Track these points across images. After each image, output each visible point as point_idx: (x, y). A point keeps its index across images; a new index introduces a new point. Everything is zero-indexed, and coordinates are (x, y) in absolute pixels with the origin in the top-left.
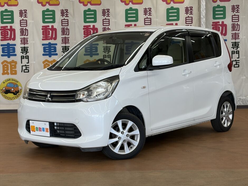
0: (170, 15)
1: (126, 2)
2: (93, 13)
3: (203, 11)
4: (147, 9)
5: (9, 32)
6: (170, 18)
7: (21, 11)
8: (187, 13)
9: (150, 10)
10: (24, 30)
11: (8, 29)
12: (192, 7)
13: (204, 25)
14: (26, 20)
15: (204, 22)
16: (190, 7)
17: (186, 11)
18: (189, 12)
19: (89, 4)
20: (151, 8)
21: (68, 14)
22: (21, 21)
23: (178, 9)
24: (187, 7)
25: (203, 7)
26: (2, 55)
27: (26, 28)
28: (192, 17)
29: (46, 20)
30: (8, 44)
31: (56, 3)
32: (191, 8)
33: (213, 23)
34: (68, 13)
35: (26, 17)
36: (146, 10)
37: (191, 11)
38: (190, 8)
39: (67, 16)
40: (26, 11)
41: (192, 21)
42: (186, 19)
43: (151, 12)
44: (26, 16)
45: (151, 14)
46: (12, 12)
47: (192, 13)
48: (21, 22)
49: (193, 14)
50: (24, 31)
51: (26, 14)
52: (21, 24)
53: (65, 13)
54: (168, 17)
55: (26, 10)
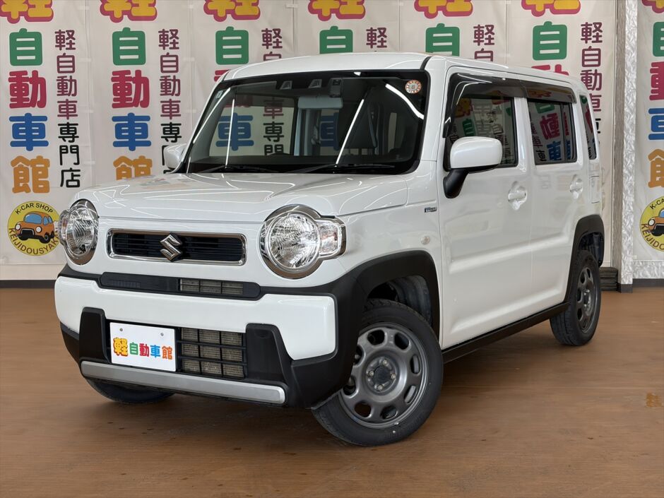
0: (542, 42)
1: (428, 11)
2: (344, 37)
3: (630, 32)
4: (483, 27)
5: (134, 86)
6: (542, 52)
7: (164, 34)
8: (586, 40)
9: (490, 32)
10: (170, 80)
11: (130, 79)
12: (600, 24)
13: (632, 68)
14: (177, 56)
15: (634, 61)
16: (595, 24)
17: (583, 32)
18: (591, 37)
19: (334, 15)
20: (492, 27)
21: (280, 40)
22: (164, 59)
23: (563, 29)
24: (587, 23)
25: (632, 22)
26: (116, 144)
27: (174, 77)
28: (599, 50)
29: (225, 57)
30: (131, 115)
31: (250, 13)
32: (598, 26)
33: (653, 64)
34: (281, 37)
35: (174, 48)
36: (479, 31)
37: (597, 34)
38: (595, 27)
39: (278, 47)
40: (175, 33)
41: (599, 60)
42: (584, 55)
43: (492, 36)
44: (177, 46)
45: (492, 41)
46: (141, 35)
47: (600, 39)
48: (162, 61)
49: (601, 41)
50: (170, 83)
51: (177, 41)
52: (162, 66)
53: (274, 37)
54: (537, 47)
55: (177, 31)
